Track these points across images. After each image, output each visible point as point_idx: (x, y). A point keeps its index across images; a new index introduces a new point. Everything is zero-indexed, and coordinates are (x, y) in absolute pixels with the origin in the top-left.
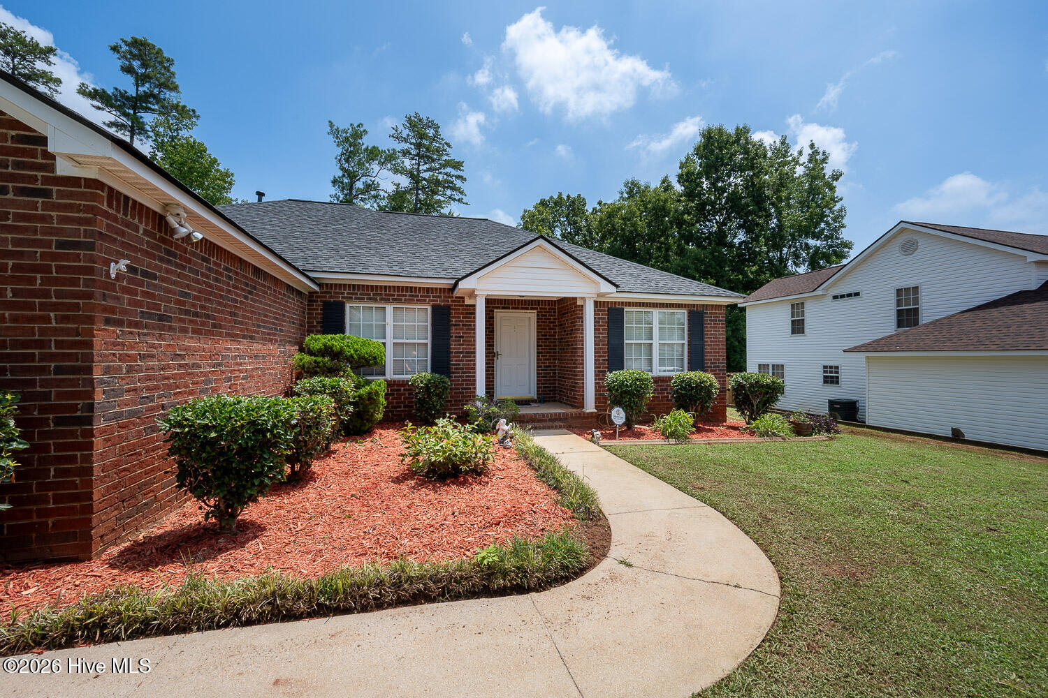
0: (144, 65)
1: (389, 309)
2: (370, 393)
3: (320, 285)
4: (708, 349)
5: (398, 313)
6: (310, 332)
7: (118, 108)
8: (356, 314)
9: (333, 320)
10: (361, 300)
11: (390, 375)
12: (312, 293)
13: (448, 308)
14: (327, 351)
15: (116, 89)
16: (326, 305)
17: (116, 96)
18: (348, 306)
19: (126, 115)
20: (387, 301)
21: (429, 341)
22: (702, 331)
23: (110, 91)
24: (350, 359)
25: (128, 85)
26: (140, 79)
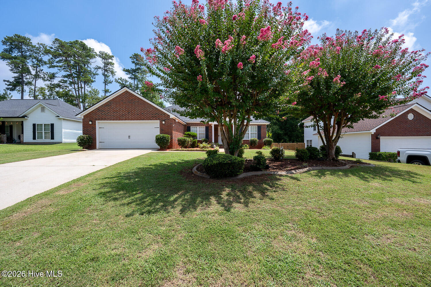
0: (137, 60)
1: (198, 127)
2: (195, 141)
3: (187, 124)
4: (262, 134)
5: (199, 128)
6: (185, 132)
7: (132, 73)
8: (192, 128)
9: (188, 129)
10: (193, 126)
11: (198, 139)
12: (185, 125)
13: (208, 127)
14: (188, 134)
15: (131, 68)
16: (188, 127)
17: (131, 70)
18: (191, 127)
19: (133, 75)
20: (197, 126)
21: (205, 133)
22: (261, 131)
23: (130, 69)
24: (192, 136)
25: (133, 67)
26: (136, 64)
